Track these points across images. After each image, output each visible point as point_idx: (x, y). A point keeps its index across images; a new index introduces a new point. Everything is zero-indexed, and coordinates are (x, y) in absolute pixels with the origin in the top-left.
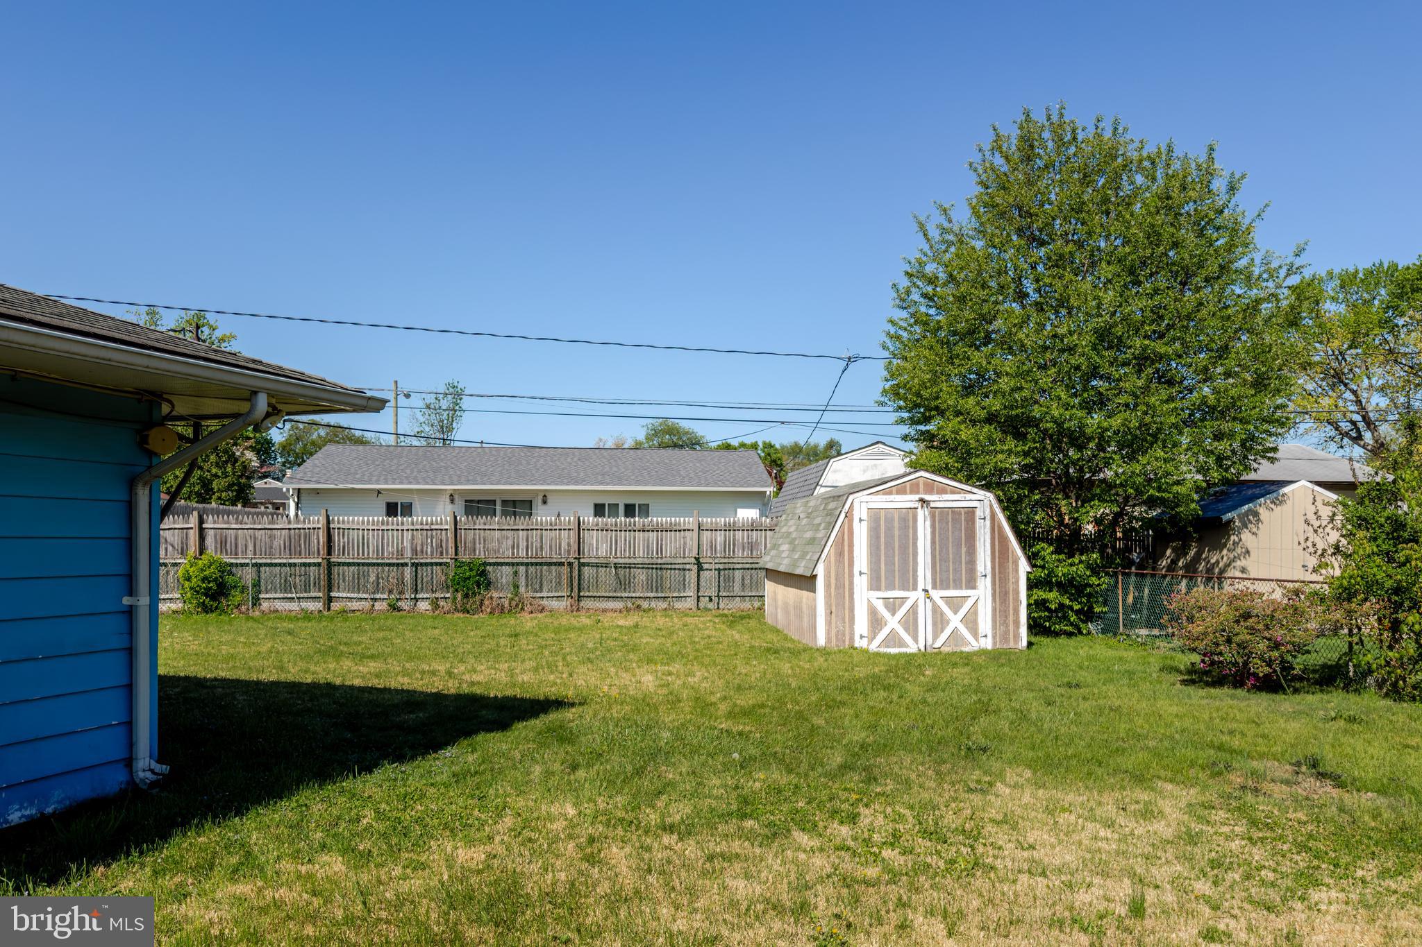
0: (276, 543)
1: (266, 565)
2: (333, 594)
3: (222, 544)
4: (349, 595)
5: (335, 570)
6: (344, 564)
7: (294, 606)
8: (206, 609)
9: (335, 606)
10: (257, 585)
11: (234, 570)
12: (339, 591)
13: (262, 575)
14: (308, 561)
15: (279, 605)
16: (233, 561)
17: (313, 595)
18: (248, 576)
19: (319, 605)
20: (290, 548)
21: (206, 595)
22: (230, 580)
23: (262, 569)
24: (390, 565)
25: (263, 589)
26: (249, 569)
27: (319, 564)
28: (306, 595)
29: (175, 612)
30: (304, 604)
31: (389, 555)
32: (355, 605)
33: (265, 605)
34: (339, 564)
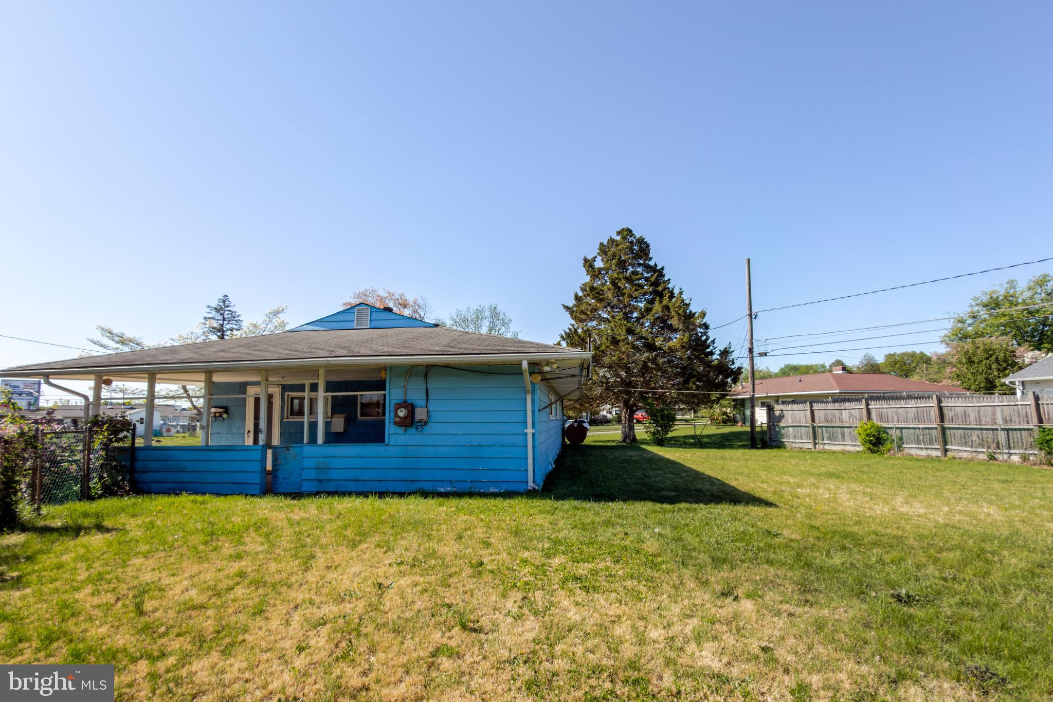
0: (909, 415)
1: (904, 428)
2: (947, 447)
3: (881, 417)
4: (959, 448)
5: (948, 432)
6: (953, 428)
7: (924, 453)
8: (872, 452)
9: (949, 454)
10: (901, 439)
11: (888, 430)
12: (952, 445)
13: (904, 434)
14: (930, 426)
15: (913, 452)
16: (886, 426)
17: (934, 447)
18: (894, 434)
19: (939, 453)
20: (918, 418)
21: (870, 443)
22: (884, 436)
23: (903, 430)
24: (987, 429)
25: (905, 441)
26: (894, 430)
27: (935, 428)
28: (930, 447)
29: (858, 452)
30: (930, 452)
31: (986, 423)
32: (964, 455)
33: (906, 451)
34: (950, 428)
